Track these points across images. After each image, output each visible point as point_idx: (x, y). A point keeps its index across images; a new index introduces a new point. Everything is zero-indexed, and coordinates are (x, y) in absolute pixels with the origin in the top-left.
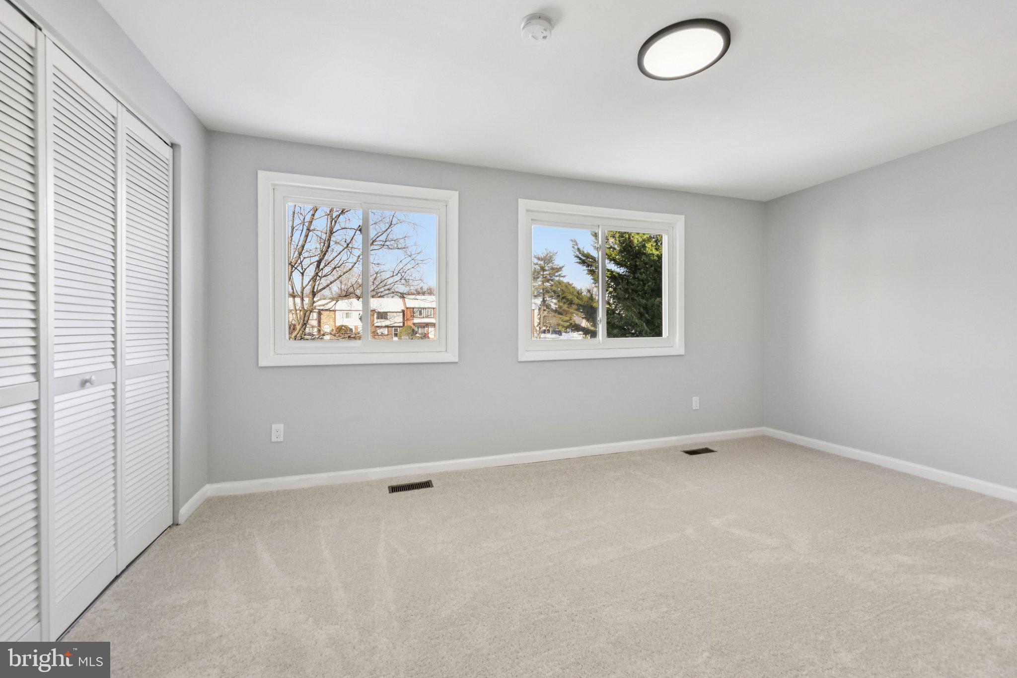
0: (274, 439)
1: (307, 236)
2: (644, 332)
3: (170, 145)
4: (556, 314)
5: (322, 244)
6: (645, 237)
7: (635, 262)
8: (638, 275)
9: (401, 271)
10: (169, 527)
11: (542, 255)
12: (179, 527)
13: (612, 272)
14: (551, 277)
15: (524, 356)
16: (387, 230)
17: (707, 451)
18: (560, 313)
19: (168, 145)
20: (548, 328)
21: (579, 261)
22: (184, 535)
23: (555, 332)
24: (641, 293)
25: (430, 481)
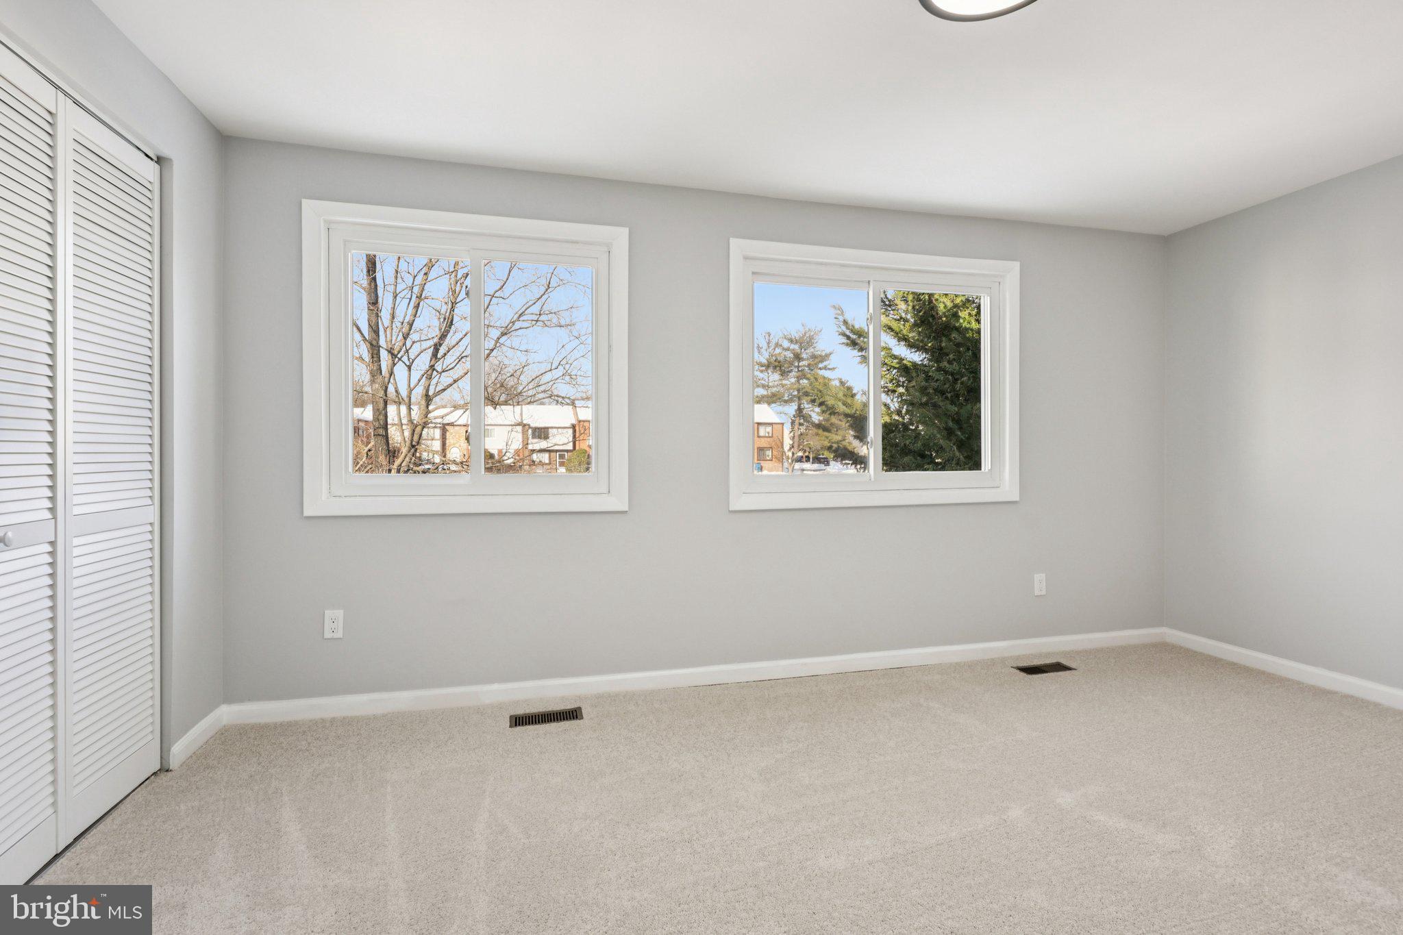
0: (328, 635)
1: (417, 307)
2: (954, 462)
3: (156, 159)
4: (820, 431)
5: (442, 320)
6: (958, 301)
7: (941, 342)
8: (945, 364)
9: (564, 362)
10: (155, 774)
11: (795, 335)
12: (169, 774)
13: (902, 359)
14: (812, 370)
15: (739, 502)
16: (542, 296)
17: (1058, 667)
18: (826, 429)
19: (152, 159)
20: (807, 454)
21: (845, 341)
22: (174, 789)
23: (817, 460)
24: (949, 395)
25: (580, 708)
